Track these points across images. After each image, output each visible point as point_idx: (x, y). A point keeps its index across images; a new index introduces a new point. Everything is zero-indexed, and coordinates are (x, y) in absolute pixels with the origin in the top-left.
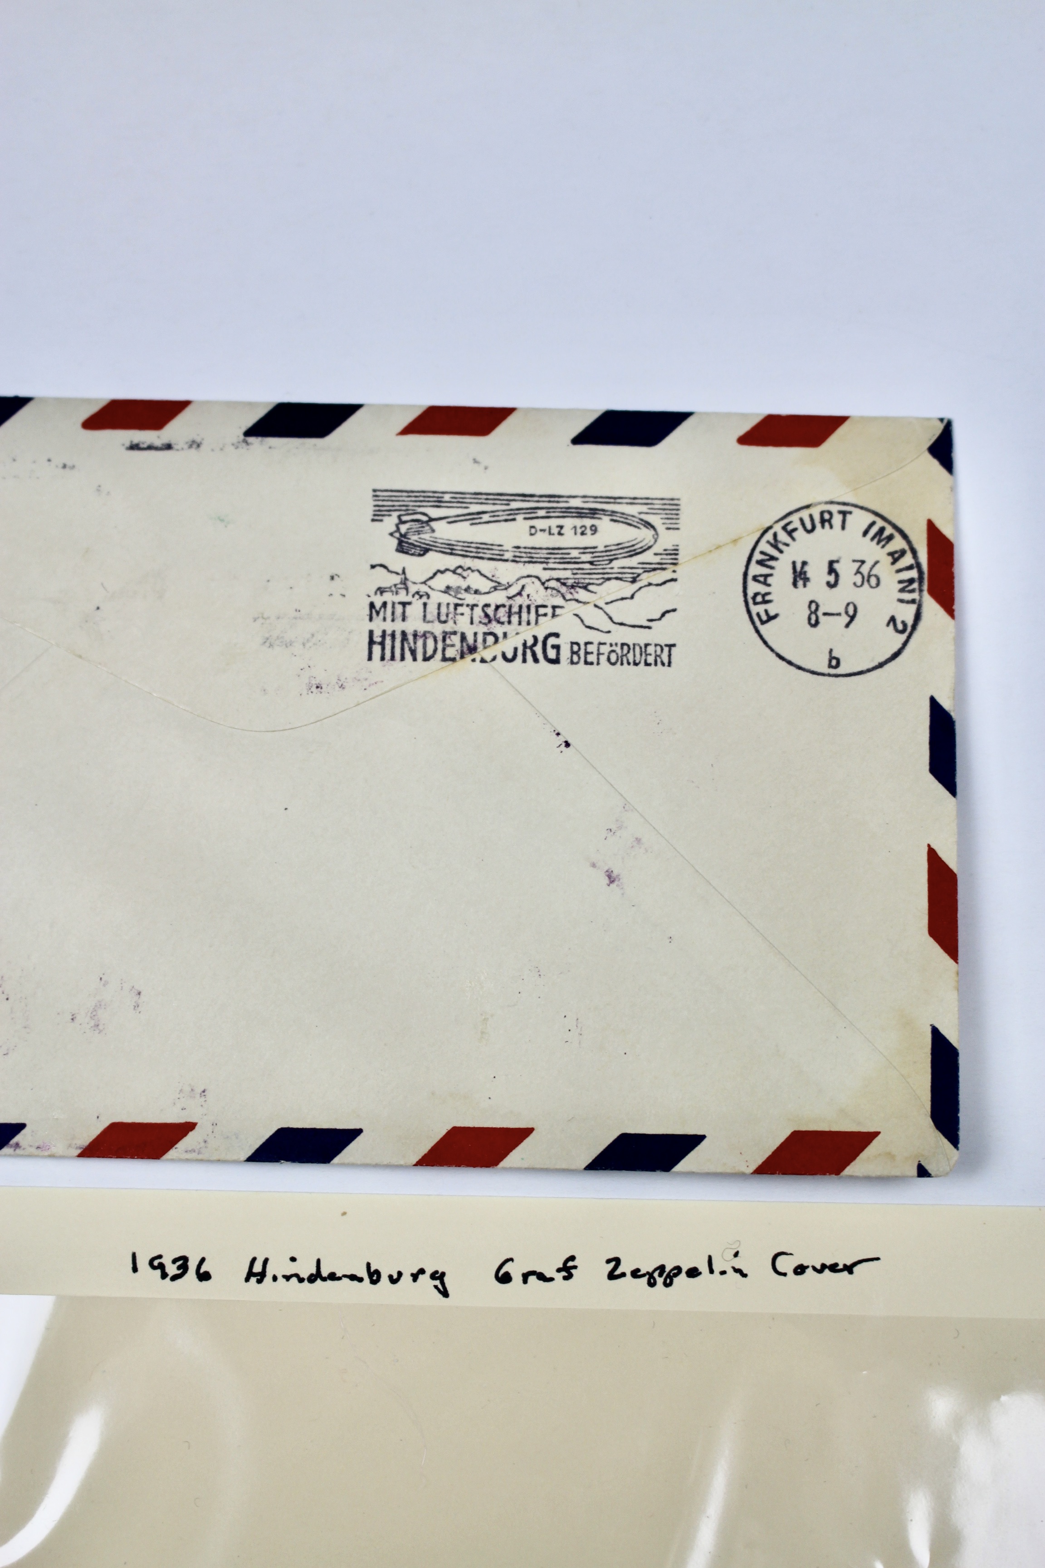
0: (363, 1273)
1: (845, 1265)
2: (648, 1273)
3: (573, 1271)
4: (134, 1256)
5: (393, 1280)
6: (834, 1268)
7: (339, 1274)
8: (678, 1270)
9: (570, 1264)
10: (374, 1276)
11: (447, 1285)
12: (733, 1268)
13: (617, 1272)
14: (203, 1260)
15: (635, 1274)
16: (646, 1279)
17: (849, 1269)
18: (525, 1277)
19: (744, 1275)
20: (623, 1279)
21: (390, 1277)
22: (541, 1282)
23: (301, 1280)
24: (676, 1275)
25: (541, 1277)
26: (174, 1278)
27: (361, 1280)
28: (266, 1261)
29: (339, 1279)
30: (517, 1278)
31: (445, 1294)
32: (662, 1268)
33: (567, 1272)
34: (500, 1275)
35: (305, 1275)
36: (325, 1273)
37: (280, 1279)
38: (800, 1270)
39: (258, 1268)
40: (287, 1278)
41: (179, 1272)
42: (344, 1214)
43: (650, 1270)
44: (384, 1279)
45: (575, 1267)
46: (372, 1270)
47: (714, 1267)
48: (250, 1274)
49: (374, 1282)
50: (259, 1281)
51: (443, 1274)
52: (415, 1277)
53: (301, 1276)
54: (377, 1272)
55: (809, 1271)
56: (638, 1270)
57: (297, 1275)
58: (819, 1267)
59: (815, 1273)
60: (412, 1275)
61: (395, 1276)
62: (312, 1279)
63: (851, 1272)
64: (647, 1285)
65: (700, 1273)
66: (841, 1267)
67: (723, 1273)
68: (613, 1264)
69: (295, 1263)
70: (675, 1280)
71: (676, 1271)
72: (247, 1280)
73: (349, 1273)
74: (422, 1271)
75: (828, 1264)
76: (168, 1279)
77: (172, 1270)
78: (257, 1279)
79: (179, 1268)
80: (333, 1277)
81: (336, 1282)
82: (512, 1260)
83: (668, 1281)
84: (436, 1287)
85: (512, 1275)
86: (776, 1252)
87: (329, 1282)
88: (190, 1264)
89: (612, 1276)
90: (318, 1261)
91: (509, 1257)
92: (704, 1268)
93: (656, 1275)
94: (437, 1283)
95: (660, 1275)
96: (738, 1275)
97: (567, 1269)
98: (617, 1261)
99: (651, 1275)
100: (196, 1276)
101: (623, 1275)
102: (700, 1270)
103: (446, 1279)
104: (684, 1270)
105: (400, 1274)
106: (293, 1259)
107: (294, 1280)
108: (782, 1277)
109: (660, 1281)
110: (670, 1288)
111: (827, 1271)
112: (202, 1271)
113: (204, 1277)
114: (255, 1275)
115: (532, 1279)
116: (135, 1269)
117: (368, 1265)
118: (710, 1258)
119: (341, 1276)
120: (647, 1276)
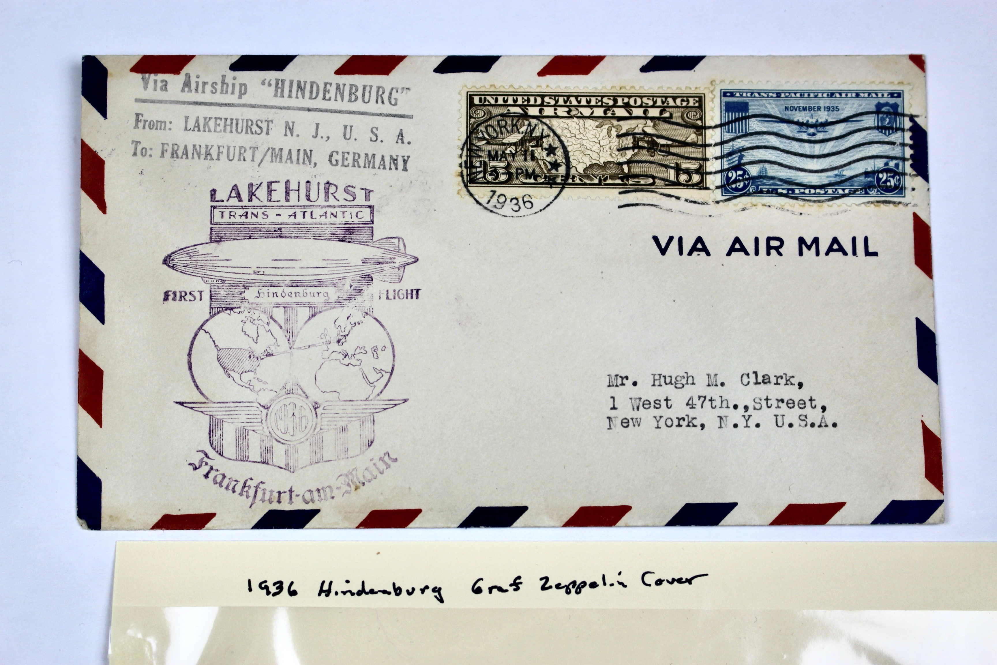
0: (391, 589)
1: (687, 579)
2: (566, 586)
3: (520, 585)
4: (249, 581)
5: (409, 593)
6: (680, 581)
7: (376, 590)
8: (584, 583)
9: (518, 581)
10: (398, 591)
11: (443, 595)
12: (618, 582)
13: (547, 586)
14: (292, 583)
15: (558, 586)
16: (564, 589)
17: (689, 581)
18: (490, 590)
19: (625, 586)
20: (550, 590)
21: (408, 591)
22: (500, 593)
23: (353, 594)
24: (583, 587)
25: (500, 589)
26: (275, 594)
27: (389, 593)
28: (331, 583)
29: (376, 593)
30: (485, 590)
31: (441, 600)
32: (574, 583)
33: (516, 586)
34: (475, 588)
35: (355, 591)
36: (367, 589)
37: (340, 594)
38: (659, 582)
39: (326, 587)
40: (344, 593)
41: (278, 591)
42: (378, 553)
43: (567, 584)
44: (404, 592)
45: (521, 583)
46: (396, 587)
47: (606, 581)
48: (321, 591)
49: (397, 594)
50: (327, 595)
51: (440, 589)
52: (423, 591)
53: (353, 592)
54: (400, 588)
55: (665, 583)
56: (560, 584)
57: (350, 591)
58: (670, 580)
59: (668, 584)
60: (421, 590)
61: (410, 591)
62: (359, 593)
63: (690, 583)
64: (565, 593)
65: (598, 585)
66: (684, 580)
67: (612, 585)
68: (544, 581)
69: (348, 584)
70: (583, 590)
71: (583, 584)
72: (320, 594)
73: (382, 589)
74: (427, 587)
75: (676, 578)
76: (271, 595)
77: (273, 589)
78: (326, 594)
79: (277, 588)
80: (372, 592)
81: (374, 595)
82: (482, 579)
83: (578, 590)
84: (436, 597)
85: (483, 588)
86: (644, 572)
87: (370, 595)
88: (284, 585)
89: (543, 588)
90: (363, 583)
91: (480, 577)
92: (600, 582)
93: (571, 587)
94: (436, 594)
95: (573, 587)
96: (621, 586)
97: (516, 584)
98: (547, 579)
99: (567, 587)
100: (288, 593)
101: (551, 587)
102: (598, 583)
103: (442, 592)
104: (588, 583)
105: (413, 589)
106: (348, 582)
107: (348, 594)
108: (648, 587)
109: (573, 590)
110: (579, 595)
111: (675, 583)
112: (291, 590)
113: (293, 593)
114: (324, 591)
115: (495, 591)
116: (250, 590)
117: (394, 584)
118: (604, 576)
119: (377, 591)
120: (565, 588)
